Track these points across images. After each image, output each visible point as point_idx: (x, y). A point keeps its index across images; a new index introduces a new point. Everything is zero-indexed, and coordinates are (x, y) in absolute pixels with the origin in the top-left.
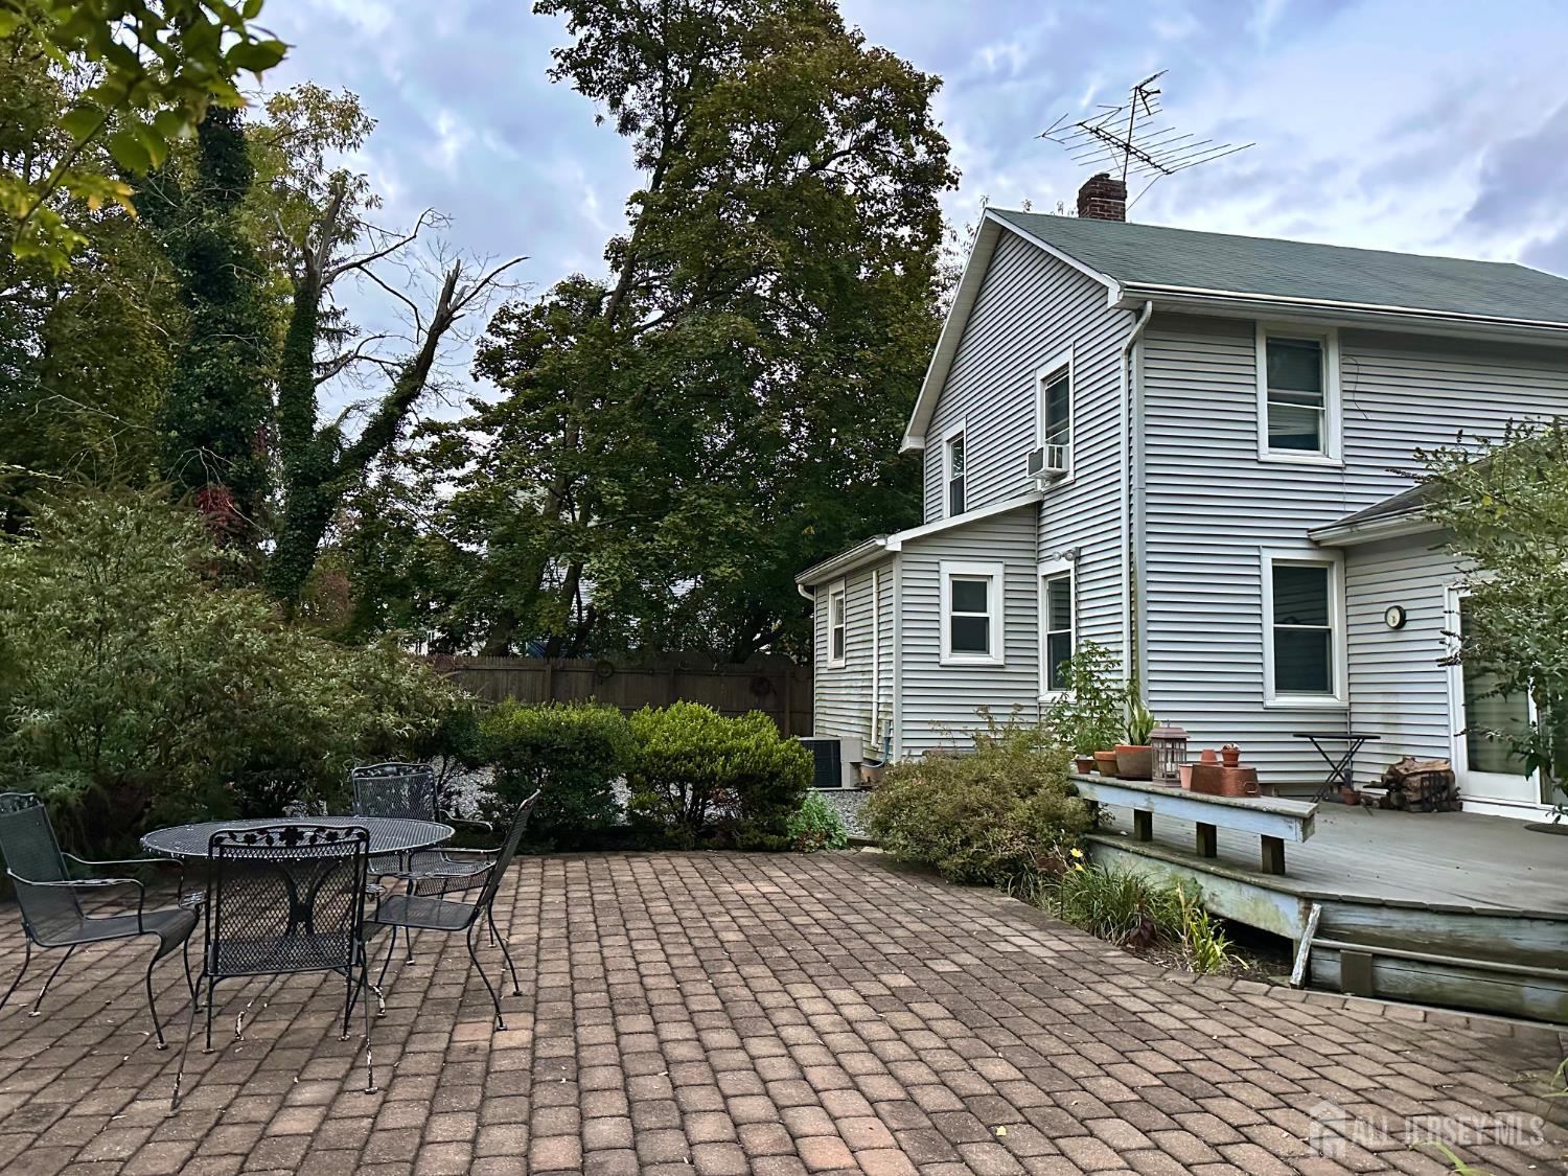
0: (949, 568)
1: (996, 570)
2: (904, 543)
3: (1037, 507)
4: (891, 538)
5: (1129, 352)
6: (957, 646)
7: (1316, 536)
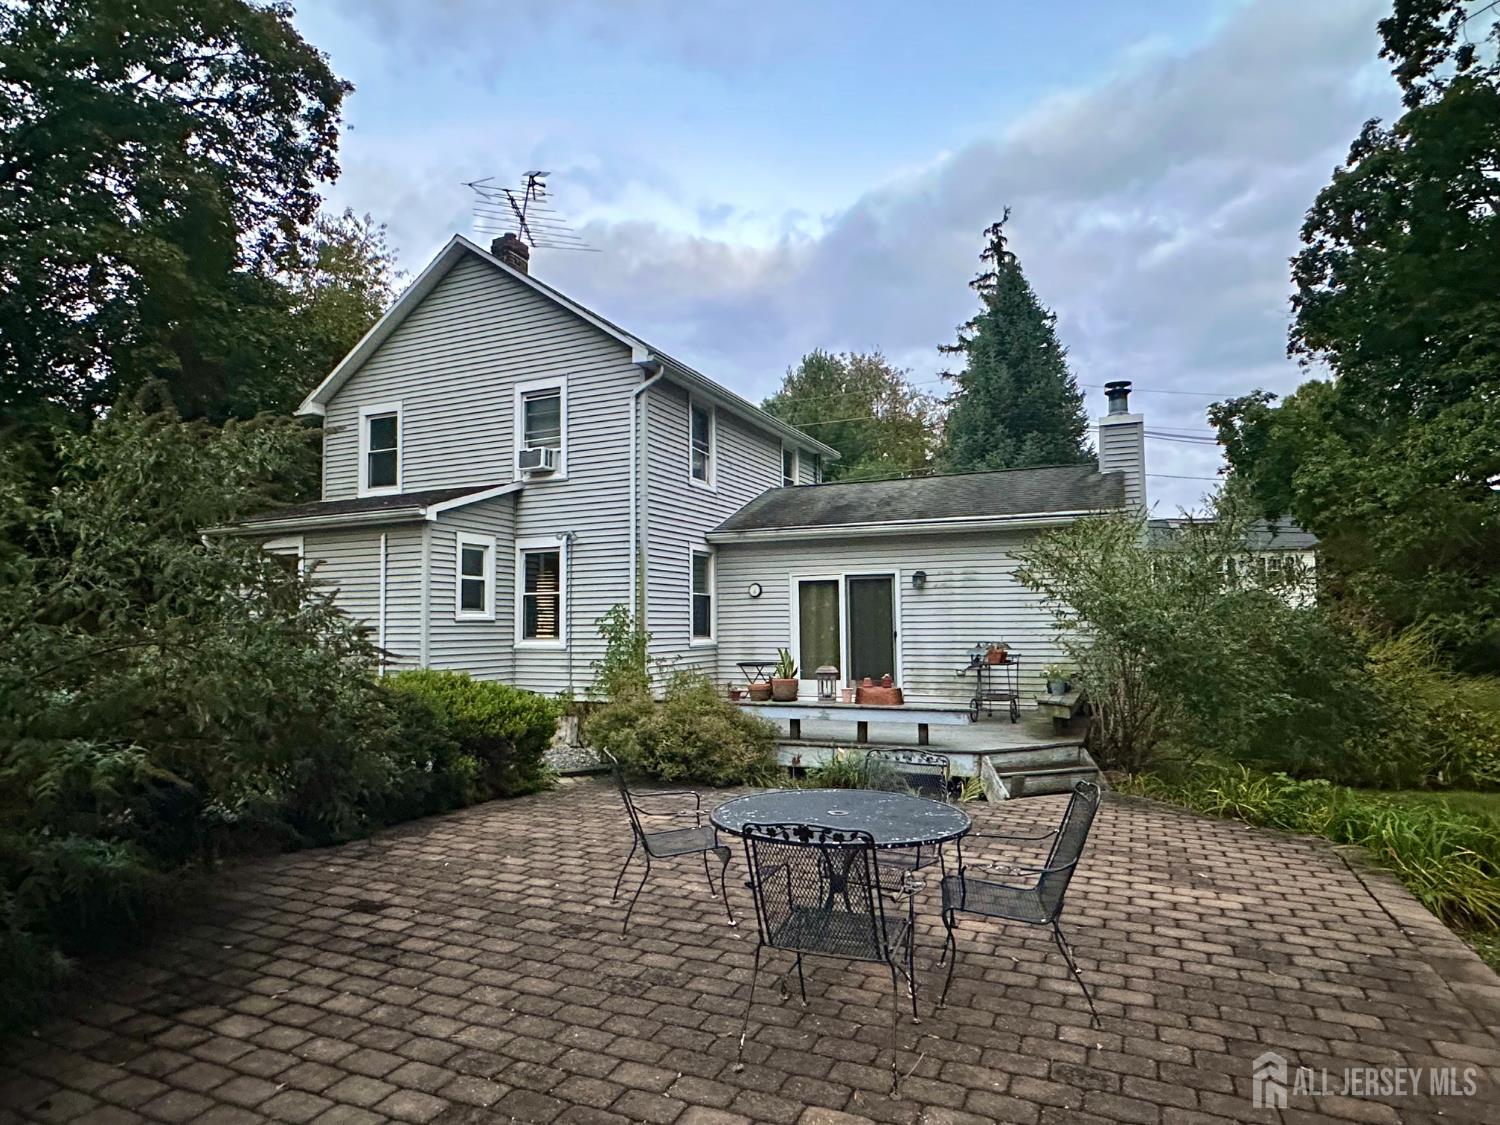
0: (463, 537)
1: (490, 541)
2: (439, 513)
3: (517, 495)
4: (430, 508)
5: (638, 396)
6: (466, 605)
7: (709, 536)
